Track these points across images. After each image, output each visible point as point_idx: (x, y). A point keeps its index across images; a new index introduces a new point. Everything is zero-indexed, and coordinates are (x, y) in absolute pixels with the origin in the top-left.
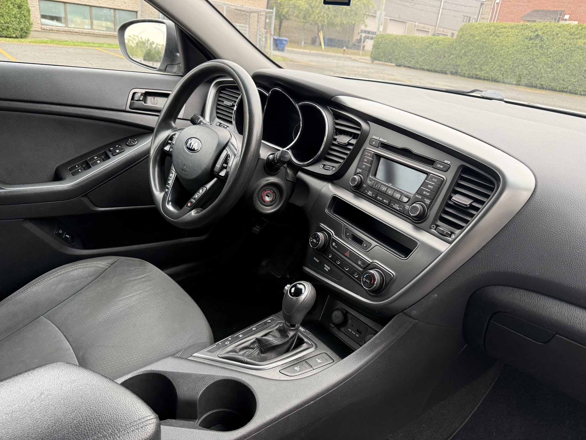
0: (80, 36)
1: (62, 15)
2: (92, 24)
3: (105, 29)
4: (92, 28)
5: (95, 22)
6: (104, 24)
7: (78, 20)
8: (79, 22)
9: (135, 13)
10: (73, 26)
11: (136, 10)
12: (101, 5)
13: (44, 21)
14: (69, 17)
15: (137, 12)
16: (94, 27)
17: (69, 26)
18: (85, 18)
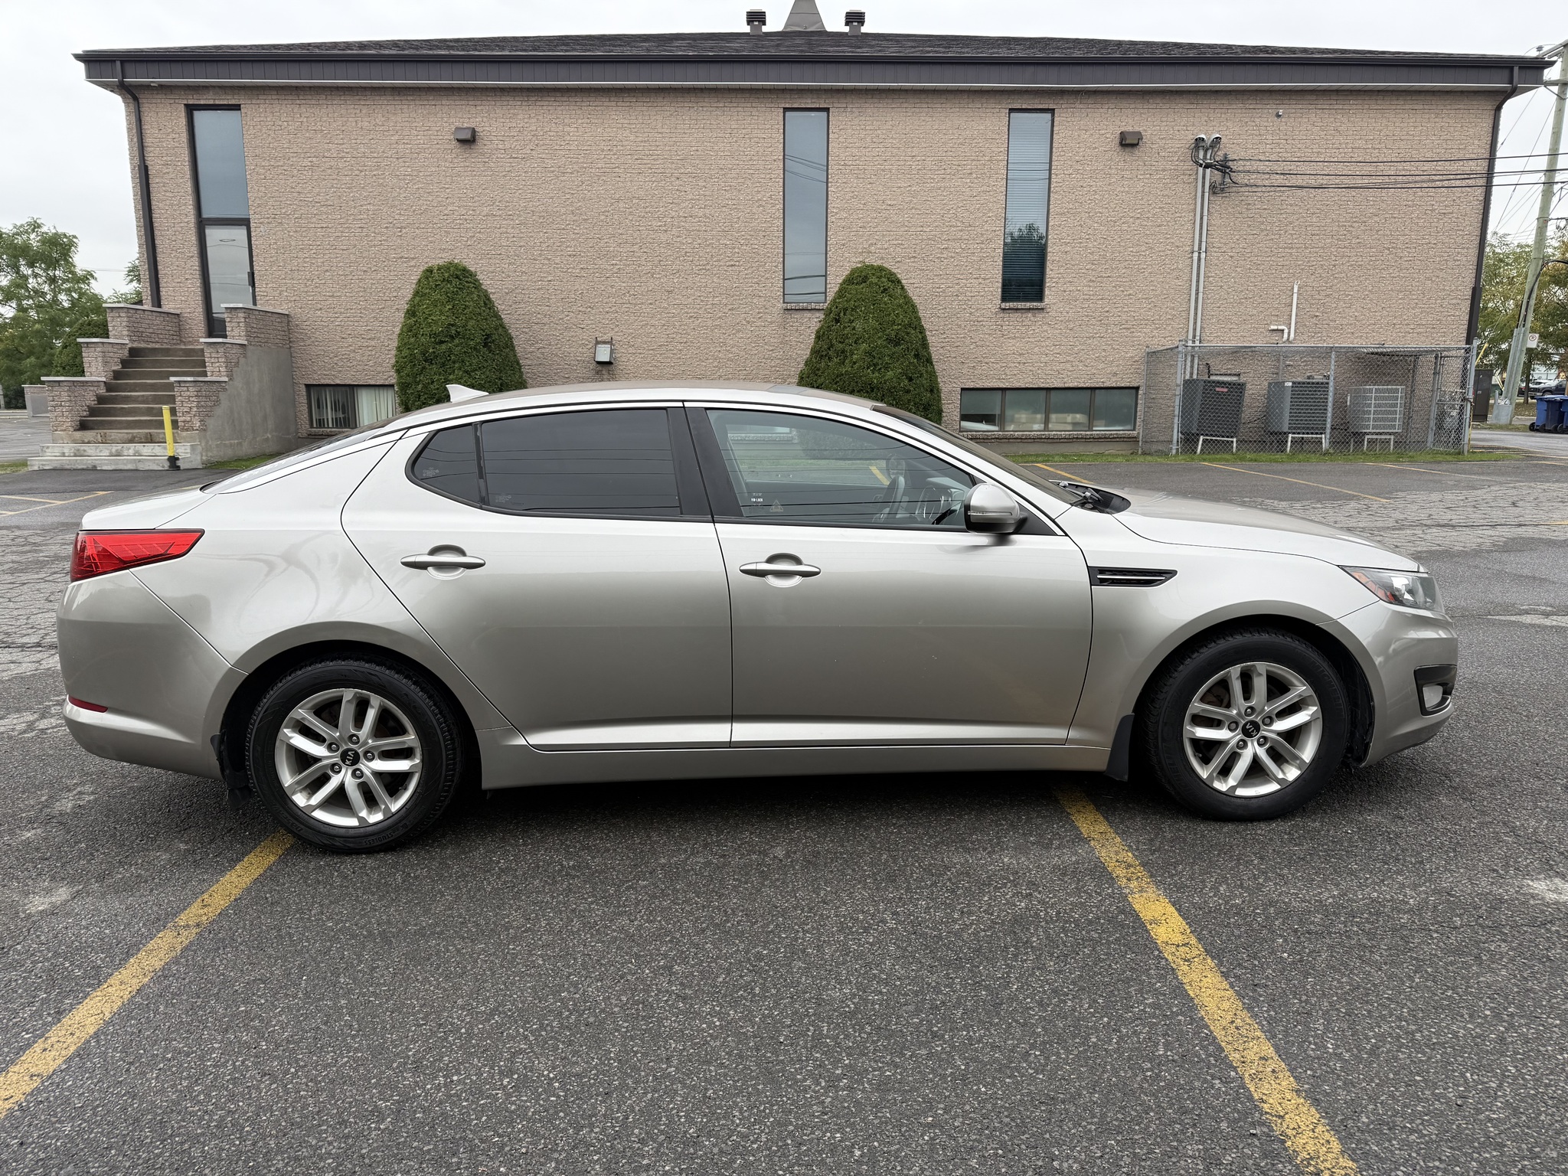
0: (1021, 445)
1: (997, 412)
2: (1047, 421)
3: (1070, 427)
4: (1046, 429)
5: (1053, 417)
6: (1069, 418)
7: (1023, 416)
8: (1024, 420)
9: (1134, 391)
10: (1012, 427)
11: (1136, 385)
12: (1067, 385)
13: (966, 424)
14: (1009, 413)
15: (1137, 388)
16: (1050, 426)
17: (1007, 429)
18: (1036, 412)
